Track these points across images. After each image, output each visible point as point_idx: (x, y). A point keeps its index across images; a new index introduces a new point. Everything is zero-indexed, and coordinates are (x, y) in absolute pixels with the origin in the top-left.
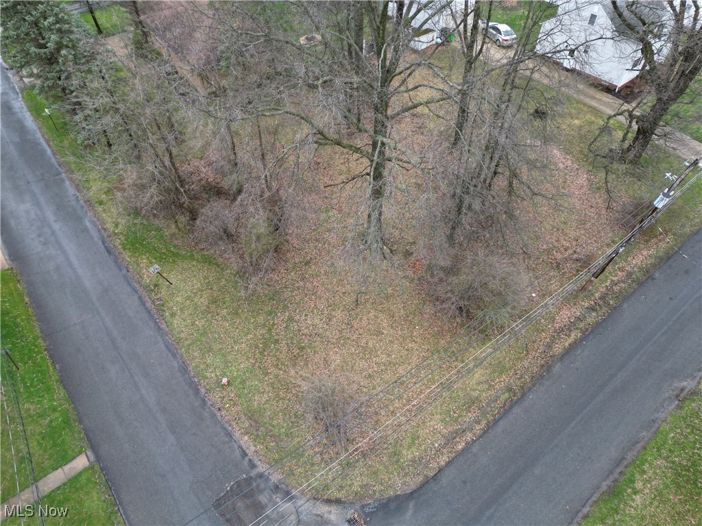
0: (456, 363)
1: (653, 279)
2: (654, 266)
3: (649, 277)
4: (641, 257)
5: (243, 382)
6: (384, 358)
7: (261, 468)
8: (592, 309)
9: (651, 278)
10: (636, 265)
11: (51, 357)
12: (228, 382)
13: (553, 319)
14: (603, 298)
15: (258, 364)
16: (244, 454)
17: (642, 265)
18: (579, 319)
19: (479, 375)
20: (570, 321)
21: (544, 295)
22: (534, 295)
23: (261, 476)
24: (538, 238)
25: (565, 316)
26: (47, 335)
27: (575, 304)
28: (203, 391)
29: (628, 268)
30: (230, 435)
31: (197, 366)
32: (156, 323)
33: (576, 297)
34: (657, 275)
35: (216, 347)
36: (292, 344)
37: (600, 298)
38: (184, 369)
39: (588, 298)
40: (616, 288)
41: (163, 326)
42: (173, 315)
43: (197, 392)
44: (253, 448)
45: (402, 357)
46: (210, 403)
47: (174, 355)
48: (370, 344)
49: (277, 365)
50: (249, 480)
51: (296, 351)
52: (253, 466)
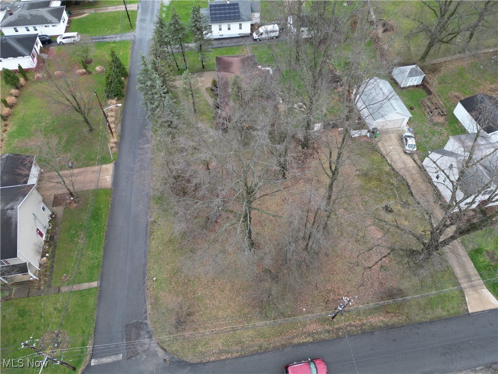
0: (244, 322)
1: (372, 334)
2: (380, 327)
3: (371, 332)
4: (377, 320)
5: (161, 283)
6: (217, 303)
7: (148, 321)
8: (329, 332)
9: (372, 333)
10: (370, 322)
11: (106, 236)
12: (156, 280)
13: (305, 326)
14: (338, 329)
15: (170, 278)
16: (146, 312)
17: (374, 323)
18: (317, 333)
19: (251, 333)
20: (312, 331)
21: (309, 312)
22: (304, 309)
23: (146, 324)
24: (329, 281)
25: (313, 327)
26: (109, 226)
27: (321, 325)
28: (146, 278)
29: (364, 322)
30: (145, 302)
31: (150, 267)
32: (146, 239)
33: (325, 321)
34: (376, 333)
35: (160, 262)
36: (187, 276)
37: (336, 328)
38: (145, 265)
39: (331, 325)
40: (349, 328)
41: (148, 242)
42: (153, 239)
43: (144, 277)
44: (150, 312)
45: (224, 307)
46: (146, 284)
47: (145, 257)
48: (216, 294)
49: (176, 283)
50: (141, 323)
51: (186, 281)
52: (146, 319)
